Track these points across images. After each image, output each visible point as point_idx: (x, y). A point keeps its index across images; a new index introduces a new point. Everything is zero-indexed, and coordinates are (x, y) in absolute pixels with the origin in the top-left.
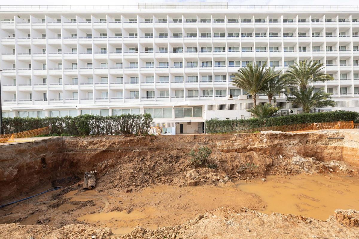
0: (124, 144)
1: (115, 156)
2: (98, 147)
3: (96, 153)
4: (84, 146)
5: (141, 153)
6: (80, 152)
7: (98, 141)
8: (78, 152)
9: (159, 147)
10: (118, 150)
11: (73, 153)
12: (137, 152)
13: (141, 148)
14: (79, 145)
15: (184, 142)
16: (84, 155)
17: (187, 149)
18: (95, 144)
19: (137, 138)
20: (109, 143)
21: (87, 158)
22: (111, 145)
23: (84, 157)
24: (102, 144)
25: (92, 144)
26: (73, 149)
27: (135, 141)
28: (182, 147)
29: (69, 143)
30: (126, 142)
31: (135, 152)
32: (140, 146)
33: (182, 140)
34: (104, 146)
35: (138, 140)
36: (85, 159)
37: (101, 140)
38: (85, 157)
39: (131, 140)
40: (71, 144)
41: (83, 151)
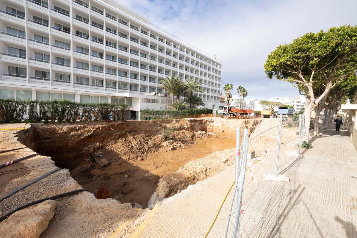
0: (107, 129)
1: (99, 139)
2: (82, 133)
3: (81, 139)
4: (65, 133)
5: (120, 136)
6: (60, 139)
7: (81, 126)
8: (58, 139)
9: (132, 130)
10: (101, 134)
11: (51, 140)
12: (117, 134)
13: (120, 131)
14: (59, 132)
15: (148, 125)
16: (66, 142)
17: (149, 130)
18: (77, 130)
19: (117, 123)
20: (93, 128)
21: (70, 144)
22: (95, 130)
23: (66, 143)
24: (86, 129)
25: (75, 130)
26: (50, 136)
27: (116, 126)
28: (146, 129)
29: (44, 131)
30: (109, 127)
31: (115, 135)
32: (119, 130)
33: (146, 124)
34: (89, 131)
35: (118, 125)
36: (68, 145)
37: (84, 126)
38: (68, 144)
39: (112, 125)
40: (47, 131)
41: (64, 138)
